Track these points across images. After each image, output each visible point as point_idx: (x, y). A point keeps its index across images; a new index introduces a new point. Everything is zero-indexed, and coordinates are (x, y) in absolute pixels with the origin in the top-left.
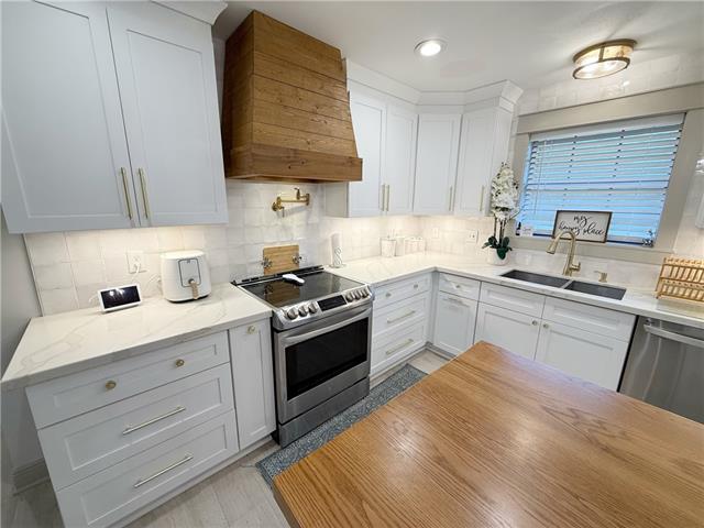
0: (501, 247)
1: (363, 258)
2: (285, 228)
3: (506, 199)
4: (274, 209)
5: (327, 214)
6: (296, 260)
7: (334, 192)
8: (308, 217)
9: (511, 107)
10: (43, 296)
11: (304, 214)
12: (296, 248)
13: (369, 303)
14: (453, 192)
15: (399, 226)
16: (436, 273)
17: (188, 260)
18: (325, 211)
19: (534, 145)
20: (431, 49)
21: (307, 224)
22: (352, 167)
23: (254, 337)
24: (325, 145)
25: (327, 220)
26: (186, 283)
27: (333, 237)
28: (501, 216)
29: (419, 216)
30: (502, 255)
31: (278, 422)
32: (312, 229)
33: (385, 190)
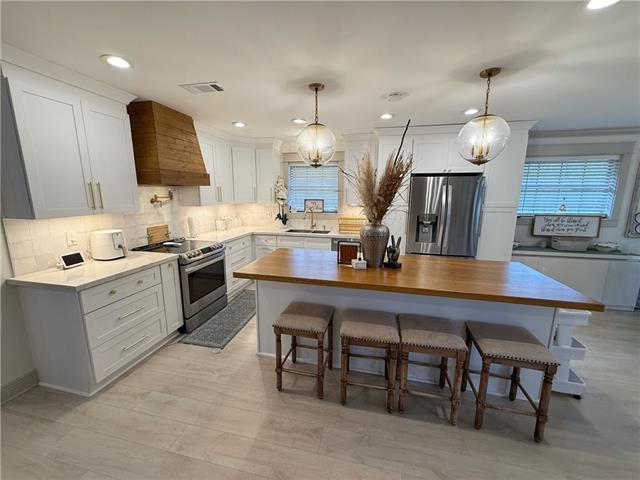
0: (284, 219)
1: (206, 232)
2: (159, 214)
3: (283, 194)
4: (152, 202)
5: (183, 205)
6: (167, 235)
7: (189, 192)
8: (172, 207)
9: (278, 148)
10: (15, 263)
11: (168, 206)
12: (166, 227)
13: (222, 252)
14: (256, 190)
15: (224, 211)
16: (253, 235)
17: (117, 234)
18: (183, 203)
19: (291, 168)
20: (239, 125)
21: (171, 212)
22: (204, 179)
23: (171, 269)
24: (191, 167)
25: (183, 208)
26: (117, 247)
27: (189, 219)
28: (281, 203)
29: (236, 205)
30: (284, 223)
31: (185, 319)
32: (174, 214)
33: (219, 189)
